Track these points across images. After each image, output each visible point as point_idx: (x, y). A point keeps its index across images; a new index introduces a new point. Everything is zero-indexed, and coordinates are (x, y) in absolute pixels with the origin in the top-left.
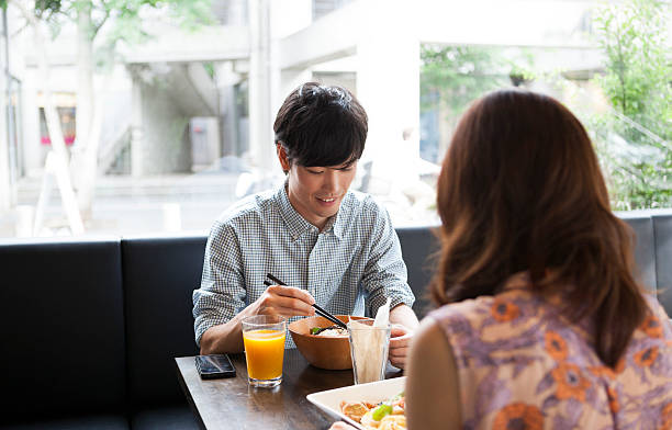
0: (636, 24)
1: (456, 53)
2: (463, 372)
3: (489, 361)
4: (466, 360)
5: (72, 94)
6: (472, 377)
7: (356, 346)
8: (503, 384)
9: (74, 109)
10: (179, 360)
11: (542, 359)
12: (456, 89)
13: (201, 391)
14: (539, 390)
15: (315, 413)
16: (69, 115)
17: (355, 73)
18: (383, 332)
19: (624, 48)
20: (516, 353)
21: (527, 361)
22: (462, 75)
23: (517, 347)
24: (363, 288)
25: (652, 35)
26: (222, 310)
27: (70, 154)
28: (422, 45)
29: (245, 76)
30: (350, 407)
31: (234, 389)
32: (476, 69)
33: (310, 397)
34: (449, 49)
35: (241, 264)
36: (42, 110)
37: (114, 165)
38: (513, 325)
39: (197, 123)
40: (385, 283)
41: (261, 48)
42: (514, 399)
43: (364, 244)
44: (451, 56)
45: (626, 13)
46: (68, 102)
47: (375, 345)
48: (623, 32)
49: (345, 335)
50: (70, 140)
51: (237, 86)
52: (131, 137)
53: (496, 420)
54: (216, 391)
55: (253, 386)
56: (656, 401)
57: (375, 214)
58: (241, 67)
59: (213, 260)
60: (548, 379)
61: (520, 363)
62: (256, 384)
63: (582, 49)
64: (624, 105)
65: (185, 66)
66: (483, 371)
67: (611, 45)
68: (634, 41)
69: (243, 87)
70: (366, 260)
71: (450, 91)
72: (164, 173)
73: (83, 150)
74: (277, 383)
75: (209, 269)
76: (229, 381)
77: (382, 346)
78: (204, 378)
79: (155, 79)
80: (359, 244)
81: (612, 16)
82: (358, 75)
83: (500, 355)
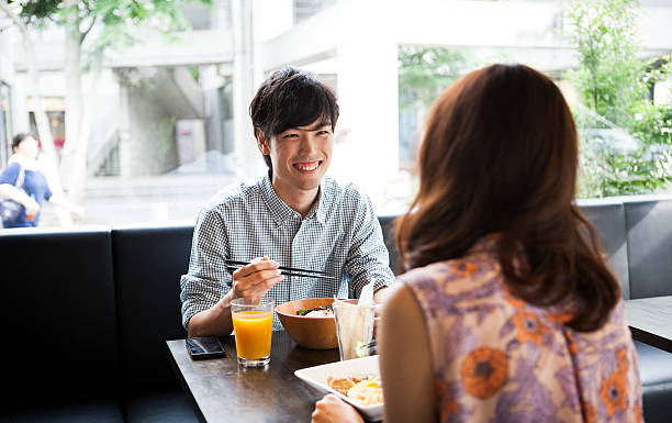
0: (607, 21)
1: (433, 55)
2: (431, 322)
3: (454, 311)
4: (434, 312)
5: (62, 98)
6: (440, 326)
7: (341, 325)
8: (469, 331)
9: (63, 113)
10: (170, 343)
11: (502, 307)
12: (433, 89)
13: (192, 371)
14: (502, 334)
15: (303, 388)
16: (59, 118)
17: (336, 75)
18: (368, 311)
19: (595, 43)
20: (478, 302)
21: (489, 309)
22: (438, 76)
23: (479, 297)
24: (346, 271)
25: (621, 30)
26: (208, 296)
27: (60, 157)
28: (400, 47)
29: (229, 79)
30: (336, 382)
31: (224, 369)
32: (451, 70)
33: (298, 373)
34: (425, 51)
35: (228, 249)
36: (32, 114)
37: (103, 167)
38: (473, 278)
39: (183, 125)
40: (367, 267)
41: (244, 53)
42: (480, 345)
43: (347, 230)
44: (428, 58)
45: (597, 9)
46: (57, 106)
47: (360, 322)
48: (595, 28)
49: (330, 315)
50: (60, 143)
51: (221, 89)
52: (119, 140)
53: (464, 364)
54: (206, 371)
55: (242, 366)
56: (611, 346)
57: (356, 201)
58: (225, 71)
59: (201, 246)
60: (509, 325)
61: (482, 311)
62: (246, 364)
63: (554, 48)
64: (596, 98)
65: (171, 70)
66: (450, 321)
67: (583, 40)
68: (604, 36)
69: (227, 89)
70: (349, 245)
71: (427, 92)
72: (153, 174)
73: (73, 152)
74: (265, 362)
75: (196, 255)
76: (219, 361)
77: (366, 325)
78: (195, 358)
79: (141, 82)
80: (341, 231)
81: (583, 13)
82: (338, 77)
83: (464, 305)
